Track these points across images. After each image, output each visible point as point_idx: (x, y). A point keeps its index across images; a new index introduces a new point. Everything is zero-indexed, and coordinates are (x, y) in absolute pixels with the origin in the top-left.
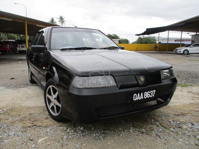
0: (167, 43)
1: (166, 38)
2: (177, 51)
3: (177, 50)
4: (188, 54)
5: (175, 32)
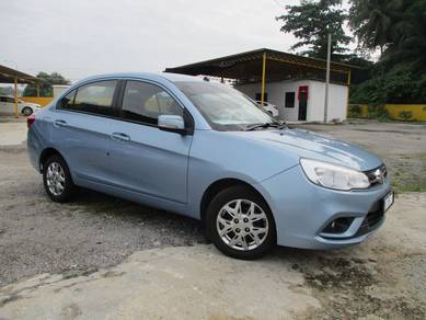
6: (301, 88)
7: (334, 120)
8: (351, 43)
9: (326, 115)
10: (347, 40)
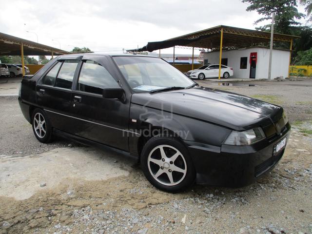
0: (173, 62)
1: (172, 55)
2: (190, 75)
3: (190, 73)
4: (205, 78)
5: (187, 47)
6: (252, 54)
7: (278, 78)
8: (302, 18)
9: (270, 73)
10: (299, 16)
